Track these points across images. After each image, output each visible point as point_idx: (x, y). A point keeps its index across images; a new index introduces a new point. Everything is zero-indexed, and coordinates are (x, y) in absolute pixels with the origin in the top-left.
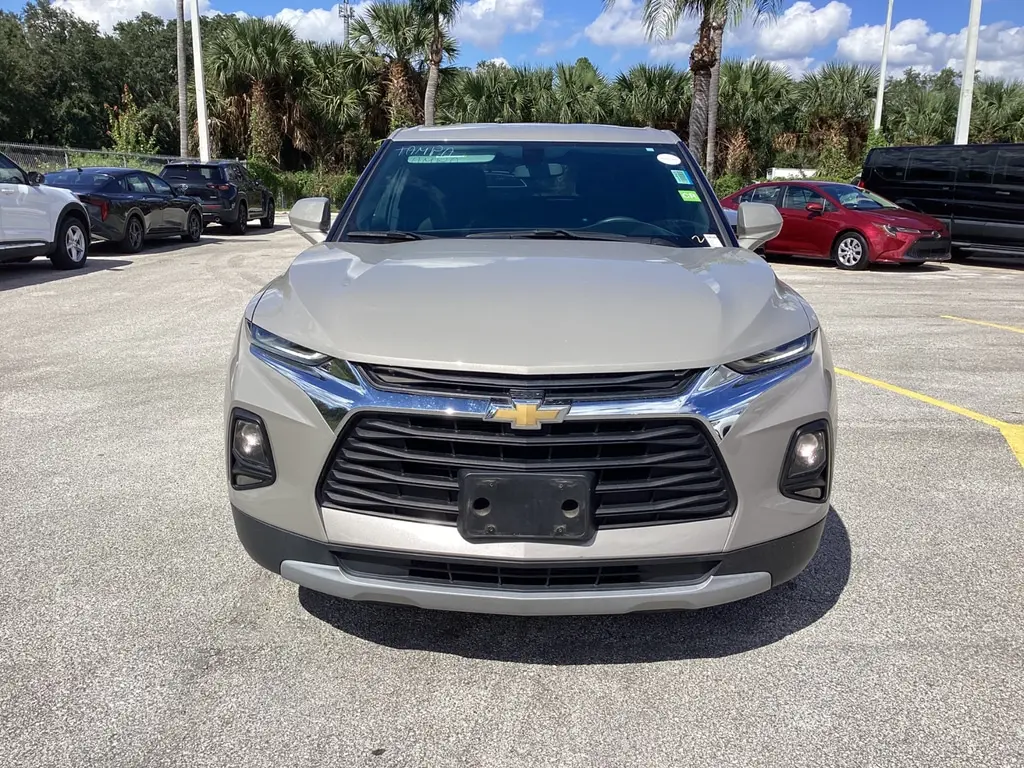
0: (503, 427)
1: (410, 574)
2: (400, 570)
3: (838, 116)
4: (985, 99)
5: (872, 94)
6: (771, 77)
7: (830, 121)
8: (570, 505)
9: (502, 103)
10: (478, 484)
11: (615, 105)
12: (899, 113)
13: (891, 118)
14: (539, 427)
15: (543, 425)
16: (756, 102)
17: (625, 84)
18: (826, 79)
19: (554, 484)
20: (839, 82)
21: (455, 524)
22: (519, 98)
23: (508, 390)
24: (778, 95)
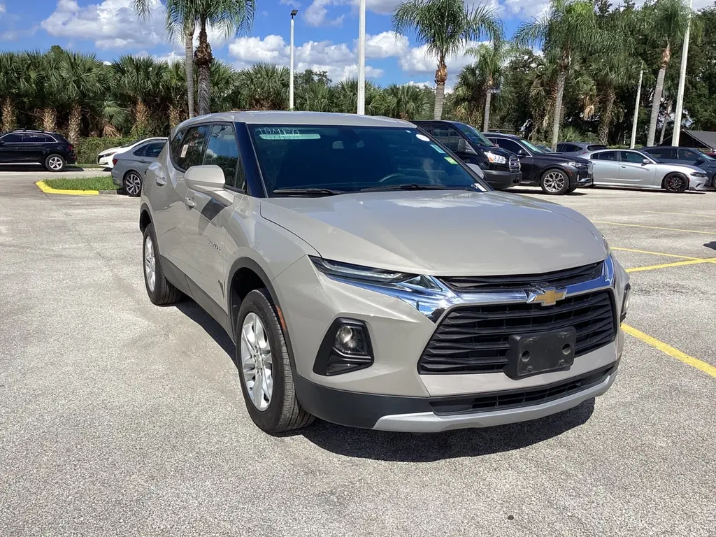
0: (537, 306)
1: (473, 408)
2: (467, 406)
3: (267, 98)
4: (351, 91)
5: (286, 85)
6: (222, 70)
7: (262, 102)
8: (567, 346)
9: (18, 78)
10: (525, 342)
11: (112, 84)
12: (302, 98)
13: (298, 101)
14: (555, 303)
15: (557, 302)
16: (214, 86)
17: (118, 69)
18: (257, 74)
19: (560, 336)
20: (265, 77)
21: (502, 370)
22: (33, 75)
23: (529, 284)
24: (227, 82)
